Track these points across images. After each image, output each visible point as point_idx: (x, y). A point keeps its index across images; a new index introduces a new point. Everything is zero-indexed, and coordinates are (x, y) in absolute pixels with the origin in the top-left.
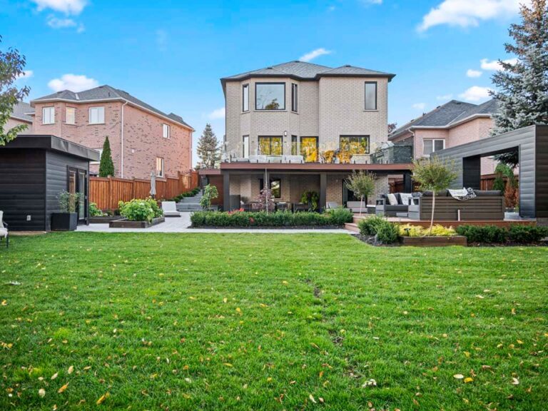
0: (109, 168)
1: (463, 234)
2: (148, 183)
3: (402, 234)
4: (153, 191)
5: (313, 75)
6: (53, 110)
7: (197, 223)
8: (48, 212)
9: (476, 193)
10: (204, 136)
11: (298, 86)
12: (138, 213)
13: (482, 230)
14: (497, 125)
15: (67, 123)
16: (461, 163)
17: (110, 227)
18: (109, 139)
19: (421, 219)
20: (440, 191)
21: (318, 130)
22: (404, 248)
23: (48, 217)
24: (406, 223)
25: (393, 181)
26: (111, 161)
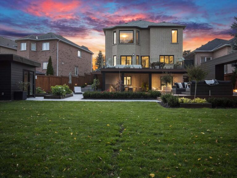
0: (51, 71)
1: (210, 102)
2: (68, 78)
3: (180, 102)
4: (70, 82)
5: (147, 27)
6: (25, 44)
7: (86, 97)
8: (12, 91)
9: (218, 82)
10: (98, 56)
11: (140, 32)
12: (58, 92)
13: (220, 100)
14: (233, 49)
15: (32, 50)
16: (215, 68)
17: (44, 98)
18: (51, 58)
19: (191, 95)
20: (199, 81)
21: (149, 53)
22: (179, 109)
23: (12, 93)
24: (182, 97)
25: (186, 77)
26: (52, 68)
